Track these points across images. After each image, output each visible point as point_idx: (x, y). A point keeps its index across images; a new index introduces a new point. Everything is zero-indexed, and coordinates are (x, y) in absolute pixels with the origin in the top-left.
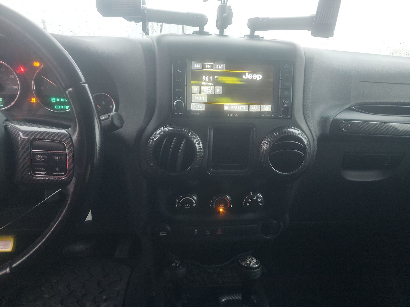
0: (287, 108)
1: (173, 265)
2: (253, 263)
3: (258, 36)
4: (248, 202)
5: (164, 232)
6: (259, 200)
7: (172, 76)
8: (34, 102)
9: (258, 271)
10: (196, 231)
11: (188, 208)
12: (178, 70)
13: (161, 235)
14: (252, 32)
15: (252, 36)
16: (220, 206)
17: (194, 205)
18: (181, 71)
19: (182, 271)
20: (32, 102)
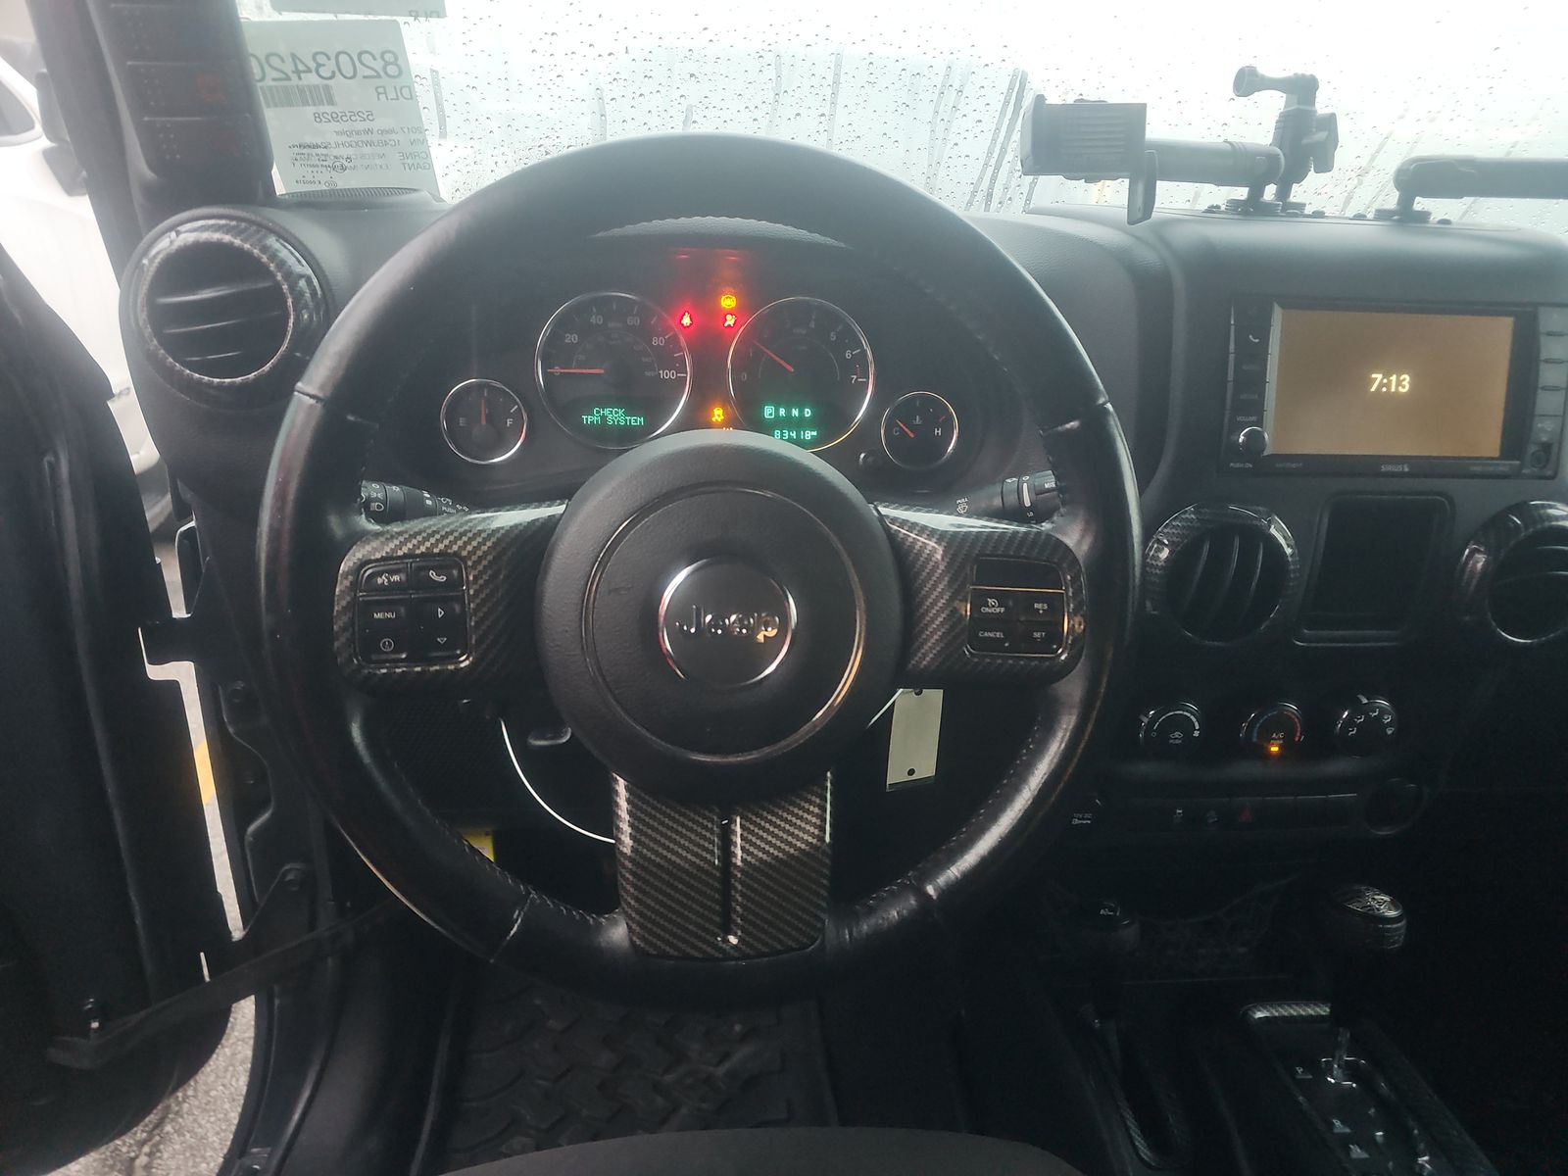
0: (1547, 447)
1: (1102, 912)
2: (1384, 905)
3: (1423, 216)
4: (1354, 725)
5: (1086, 816)
6: (1387, 719)
7: (1228, 353)
8: (719, 420)
9: (1396, 929)
10: (1179, 811)
11: (1177, 742)
12: (1251, 337)
13: (1076, 821)
14: (1406, 202)
15: (1405, 216)
16: (1273, 739)
17: (1196, 734)
18: (1257, 341)
19: (1129, 933)
20: (714, 419)
